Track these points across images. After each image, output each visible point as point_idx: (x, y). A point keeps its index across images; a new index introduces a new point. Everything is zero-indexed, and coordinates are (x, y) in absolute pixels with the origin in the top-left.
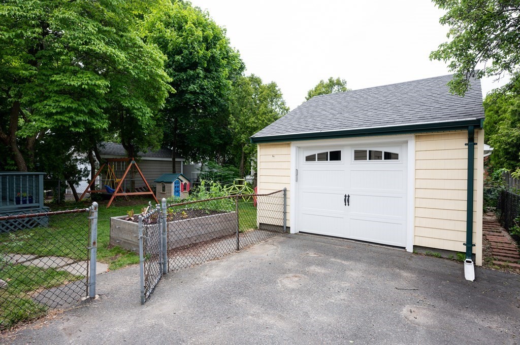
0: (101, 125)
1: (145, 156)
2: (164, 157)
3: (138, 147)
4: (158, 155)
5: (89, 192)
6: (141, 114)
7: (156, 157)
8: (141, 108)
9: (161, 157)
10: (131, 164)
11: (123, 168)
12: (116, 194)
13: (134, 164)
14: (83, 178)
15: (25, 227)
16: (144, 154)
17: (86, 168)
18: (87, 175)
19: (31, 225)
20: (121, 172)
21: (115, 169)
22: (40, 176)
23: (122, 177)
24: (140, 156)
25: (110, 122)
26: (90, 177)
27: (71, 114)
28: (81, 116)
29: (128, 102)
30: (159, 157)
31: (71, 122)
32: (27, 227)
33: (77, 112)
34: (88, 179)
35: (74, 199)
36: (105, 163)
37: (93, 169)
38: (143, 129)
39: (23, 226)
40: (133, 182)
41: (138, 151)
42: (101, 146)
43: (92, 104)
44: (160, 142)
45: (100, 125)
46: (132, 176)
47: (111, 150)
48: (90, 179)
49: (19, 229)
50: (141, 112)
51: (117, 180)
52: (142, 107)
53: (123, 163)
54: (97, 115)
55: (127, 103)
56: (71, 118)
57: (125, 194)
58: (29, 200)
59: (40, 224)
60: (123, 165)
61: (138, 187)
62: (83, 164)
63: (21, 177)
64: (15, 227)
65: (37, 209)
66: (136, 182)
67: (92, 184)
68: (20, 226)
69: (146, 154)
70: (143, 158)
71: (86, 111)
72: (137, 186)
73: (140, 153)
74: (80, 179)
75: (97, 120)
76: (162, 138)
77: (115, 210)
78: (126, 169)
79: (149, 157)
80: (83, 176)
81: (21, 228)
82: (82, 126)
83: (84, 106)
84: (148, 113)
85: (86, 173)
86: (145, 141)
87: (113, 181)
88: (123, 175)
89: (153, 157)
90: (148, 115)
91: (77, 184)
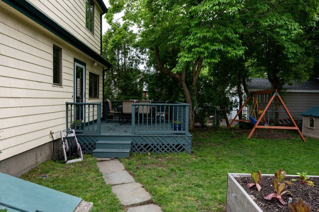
0: (237, 52)
1: (290, 89)
2: (312, 89)
3: (283, 80)
4: (305, 87)
5: (237, 121)
6: (285, 32)
7: (303, 89)
8: (286, 24)
9: (309, 89)
10: (274, 96)
11: (266, 101)
12: (257, 126)
13: (277, 96)
14: (234, 109)
15: (174, 151)
16: (290, 87)
17: (236, 100)
18: (237, 106)
19: (179, 149)
20: (264, 103)
21: (258, 100)
22: (186, 107)
23: (264, 109)
24: (286, 89)
25: (247, 48)
26: (238, 108)
27: (206, 45)
28: (216, 45)
29: (268, 20)
30: (306, 89)
31: (206, 53)
32: (176, 151)
33: (213, 41)
34: (237, 110)
35: (226, 124)
36: (251, 95)
37: (241, 100)
38: (288, 59)
39: (173, 149)
40: (277, 114)
41: (283, 84)
42: (248, 80)
43: (227, 31)
44: (308, 71)
45: (235, 53)
46: (277, 108)
47: (258, 84)
48: (239, 109)
49: (171, 151)
50: (286, 30)
51: (260, 112)
52: (287, 22)
53: (266, 95)
54: (233, 42)
55: (267, 22)
56: (206, 48)
57: (266, 126)
58: (179, 127)
59: (185, 150)
60: (266, 98)
61: (282, 119)
62: (234, 96)
63: (182, 107)
64: (168, 150)
65: (183, 136)
66: (280, 114)
67: (240, 114)
68: (171, 149)
69: (293, 86)
70: (288, 91)
71: (221, 38)
72: (281, 117)
73: (286, 85)
74: (231, 109)
75: (233, 47)
76: (311, 67)
77: (254, 143)
78: (269, 101)
79: (296, 89)
80: (234, 107)
81: (172, 151)
82: (218, 56)
83: (219, 34)
84: (295, 29)
85: (236, 104)
86: (291, 73)
87: (256, 112)
88: (266, 106)
89: (299, 89)
90: (295, 32)
91: (229, 113)
